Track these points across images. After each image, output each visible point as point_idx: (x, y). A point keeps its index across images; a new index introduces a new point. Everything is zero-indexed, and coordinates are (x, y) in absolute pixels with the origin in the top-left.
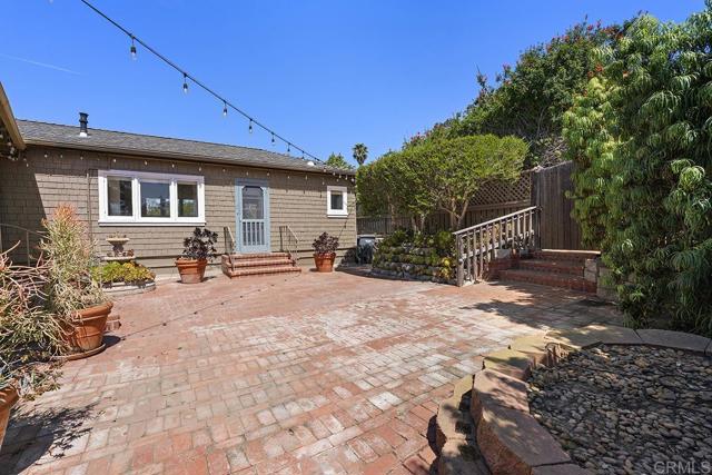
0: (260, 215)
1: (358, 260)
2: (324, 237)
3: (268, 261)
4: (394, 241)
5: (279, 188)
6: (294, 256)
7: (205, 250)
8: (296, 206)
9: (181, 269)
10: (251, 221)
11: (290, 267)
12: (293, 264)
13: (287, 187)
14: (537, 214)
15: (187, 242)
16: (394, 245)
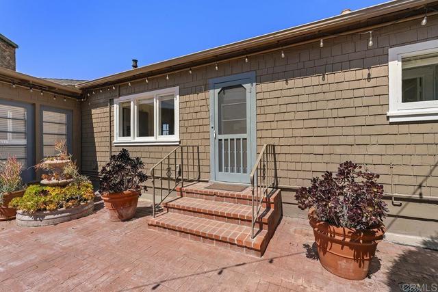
5: (272, 80)
8: (307, 106)
10: (229, 136)
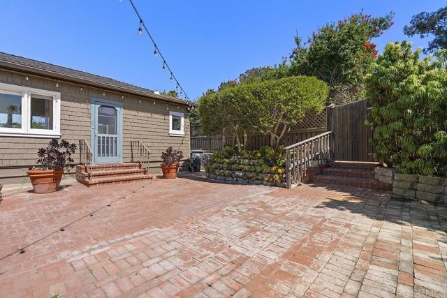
0: (113, 131)
1: (190, 169)
2: (170, 150)
3: (123, 171)
4: (226, 154)
5: (130, 109)
6: (144, 166)
7: (63, 160)
8: (145, 126)
9: (34, 179)
10: (106, 135)
11: (142, 175)
12: (145, 172)
13: (138, 110)
14: (332, 136)
15: (42, 152)
16: (227, 158)
